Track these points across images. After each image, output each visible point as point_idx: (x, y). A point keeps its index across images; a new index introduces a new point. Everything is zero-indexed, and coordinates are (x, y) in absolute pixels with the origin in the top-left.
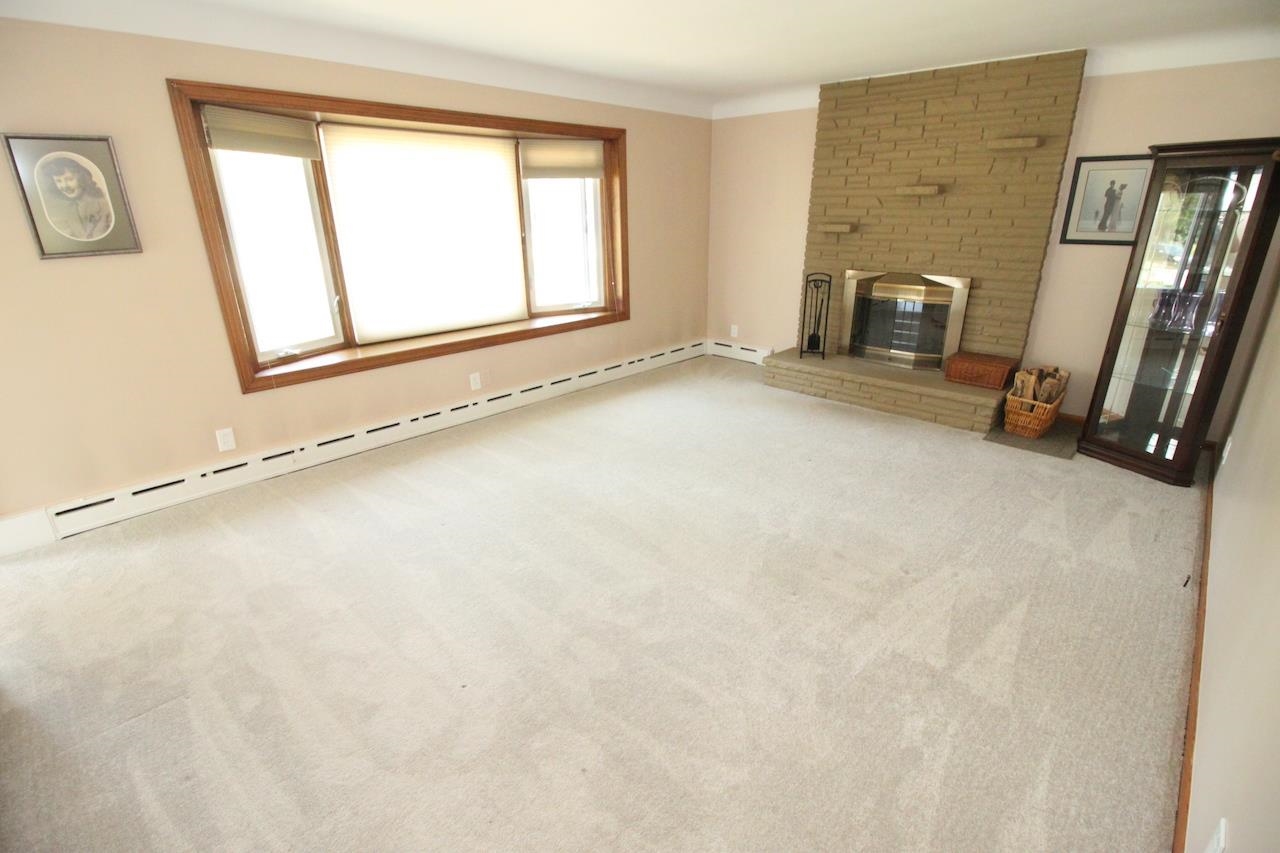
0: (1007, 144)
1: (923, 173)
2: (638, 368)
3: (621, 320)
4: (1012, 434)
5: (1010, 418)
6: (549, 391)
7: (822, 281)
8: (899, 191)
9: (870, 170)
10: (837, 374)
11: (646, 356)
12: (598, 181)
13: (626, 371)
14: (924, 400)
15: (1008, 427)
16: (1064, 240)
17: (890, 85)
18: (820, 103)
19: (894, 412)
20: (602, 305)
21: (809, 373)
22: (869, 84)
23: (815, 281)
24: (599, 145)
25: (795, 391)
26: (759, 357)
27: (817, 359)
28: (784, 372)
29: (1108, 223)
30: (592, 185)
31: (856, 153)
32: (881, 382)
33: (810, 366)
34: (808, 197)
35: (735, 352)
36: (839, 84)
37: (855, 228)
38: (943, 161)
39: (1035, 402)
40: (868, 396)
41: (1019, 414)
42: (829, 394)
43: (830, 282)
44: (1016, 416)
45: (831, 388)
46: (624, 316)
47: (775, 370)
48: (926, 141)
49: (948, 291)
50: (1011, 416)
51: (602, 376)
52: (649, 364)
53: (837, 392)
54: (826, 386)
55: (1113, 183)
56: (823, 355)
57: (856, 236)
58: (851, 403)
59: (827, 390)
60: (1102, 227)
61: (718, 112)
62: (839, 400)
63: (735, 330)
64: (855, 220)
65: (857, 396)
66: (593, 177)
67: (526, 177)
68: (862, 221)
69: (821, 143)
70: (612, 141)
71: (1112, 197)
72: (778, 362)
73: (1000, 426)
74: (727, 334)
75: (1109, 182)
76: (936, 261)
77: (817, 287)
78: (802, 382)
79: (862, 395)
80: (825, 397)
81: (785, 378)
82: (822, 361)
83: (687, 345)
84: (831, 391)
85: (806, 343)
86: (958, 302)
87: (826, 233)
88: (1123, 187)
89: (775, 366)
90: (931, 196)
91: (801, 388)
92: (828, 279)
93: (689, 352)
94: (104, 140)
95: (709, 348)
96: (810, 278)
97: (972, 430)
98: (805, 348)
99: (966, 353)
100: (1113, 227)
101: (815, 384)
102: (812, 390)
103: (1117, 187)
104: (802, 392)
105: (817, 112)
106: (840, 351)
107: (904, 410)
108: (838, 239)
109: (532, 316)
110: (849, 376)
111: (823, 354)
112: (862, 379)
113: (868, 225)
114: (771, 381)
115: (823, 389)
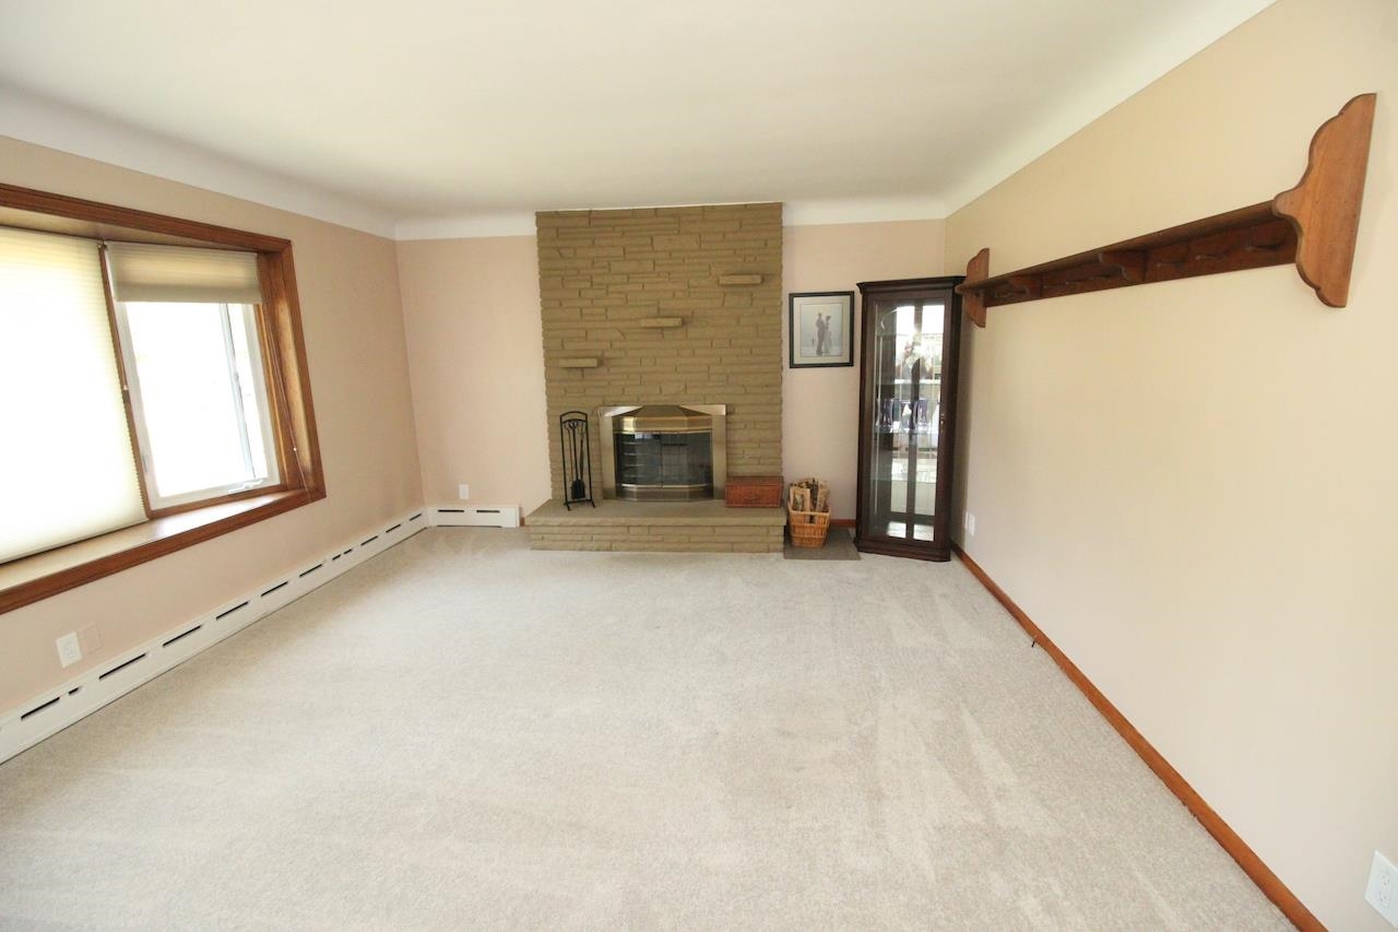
0: (738, 280)
1: (661, 306)
2: (346, 563)
3: (313, 500)
4: (800, 547)
5: (796, 534)
6: (213, 631)
7: (576, 420)
8: (643, 323)
9: (607, 302)
10: (622, 520)
11: (355, 544)
12: (251, 307)
13: (331, 571)
14: (717, 529)
15: (796, 542)
16: (793, 366)
17: (613, 218)
18: (538, 232)
19: (688, 550)
20: (277, 481)
21: (587, 526)
22: (590, 216)
23: (569, 421)
24: (251, 258)
25: (574, 550)
26: (508, 518)
27: (587, 509)
28: (556, 529)
29: (823, 348)
30: (241, 315)
31: (588, 285)
32: (672, 521)
33: (582, 517)
34: (540, 330)
35: (471, 518)
36: (557, 212)
37: (601, 362)
38: (679, 294)
39: (813, 513)
40: (659, 538)
41: (804, 527)
42: (614, 545)
43: (586, 421)
44: (801, 530)
45: (616, 538)
46: (319, 493)
47: (543, 530)
48: (659, 274)
49: (706, 418)
50: (797, 530)
51: (297, 587)
52: (361, 555)
53: (623, 541)
54: (609, 537)
55: (820, 315)
56: (591, 502)
57: (603, 370)
58: (641, 550)
59: (612, 542)
60: (819, 352)
61: (402, 233)
62: (628, 550)
63: (464, 491)
64: (599, 354)
65: (648, 541)
66: (242, 303)
67: (123, 298)
68: (606, 354)
69: (545, 275)
70: (270, 255)
71: (822, 327)
72: (548, 519)
73: (791, 543)
74: (455, 496)
75: (817, 313)
76: (689, 391)
77: (573, 428)
78: (580, 537)
79: (651, 538)
80: (609, 549)
81: (559, 537)
82: (594, 510)
83: (403, 519)
84: (616, 541)
85: (569, 492)
86: (717, 430)
87: (569, 369)
88: (828, 318)
89: (542, 526)
90: (675, 328)
91: (579, 545)
92: (583, 418)
93: (409, 528)
95: (432, 517)
96: (564, 419)
97: (768, 552)
98: (570, 499)
99: (735, 478)
100: (827, 352)
101: (595, 537)
102: (593, 544)
103: (824, 318)
104: (582, 549)
105: (537, 240)
106: (606, 495)
107: (699, 546)
108: (583, 375)
109: (155, 516)
110: (635, 521)
111: (591, 500)
112: (650, 521)
113: (612, 358)
114: (539, 544)
115: (607, 541)
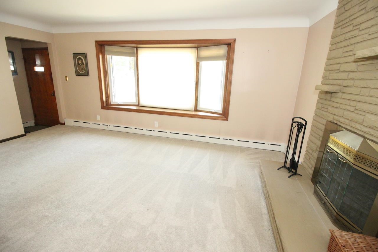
6: (181, 136)
7: (301, 123)
11: (236, 139)
13: (220, 141)
23: (298, 123)
46: (226, 119)
51: (207, 139)
52: (236, 143)
67: (200, 61)
70: (230, 45)
83: (267, 142)
92: (304, 123)
94: (85, 54)
109: (196, 110)
